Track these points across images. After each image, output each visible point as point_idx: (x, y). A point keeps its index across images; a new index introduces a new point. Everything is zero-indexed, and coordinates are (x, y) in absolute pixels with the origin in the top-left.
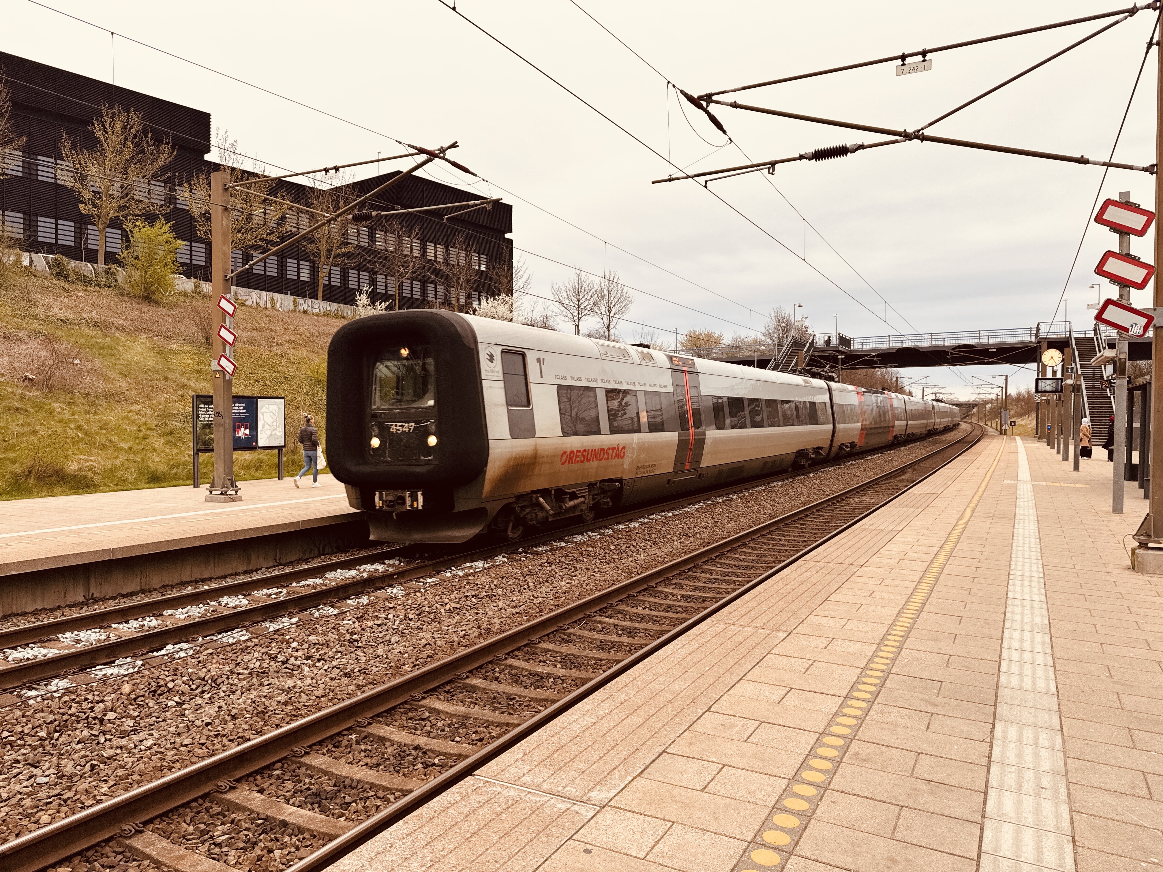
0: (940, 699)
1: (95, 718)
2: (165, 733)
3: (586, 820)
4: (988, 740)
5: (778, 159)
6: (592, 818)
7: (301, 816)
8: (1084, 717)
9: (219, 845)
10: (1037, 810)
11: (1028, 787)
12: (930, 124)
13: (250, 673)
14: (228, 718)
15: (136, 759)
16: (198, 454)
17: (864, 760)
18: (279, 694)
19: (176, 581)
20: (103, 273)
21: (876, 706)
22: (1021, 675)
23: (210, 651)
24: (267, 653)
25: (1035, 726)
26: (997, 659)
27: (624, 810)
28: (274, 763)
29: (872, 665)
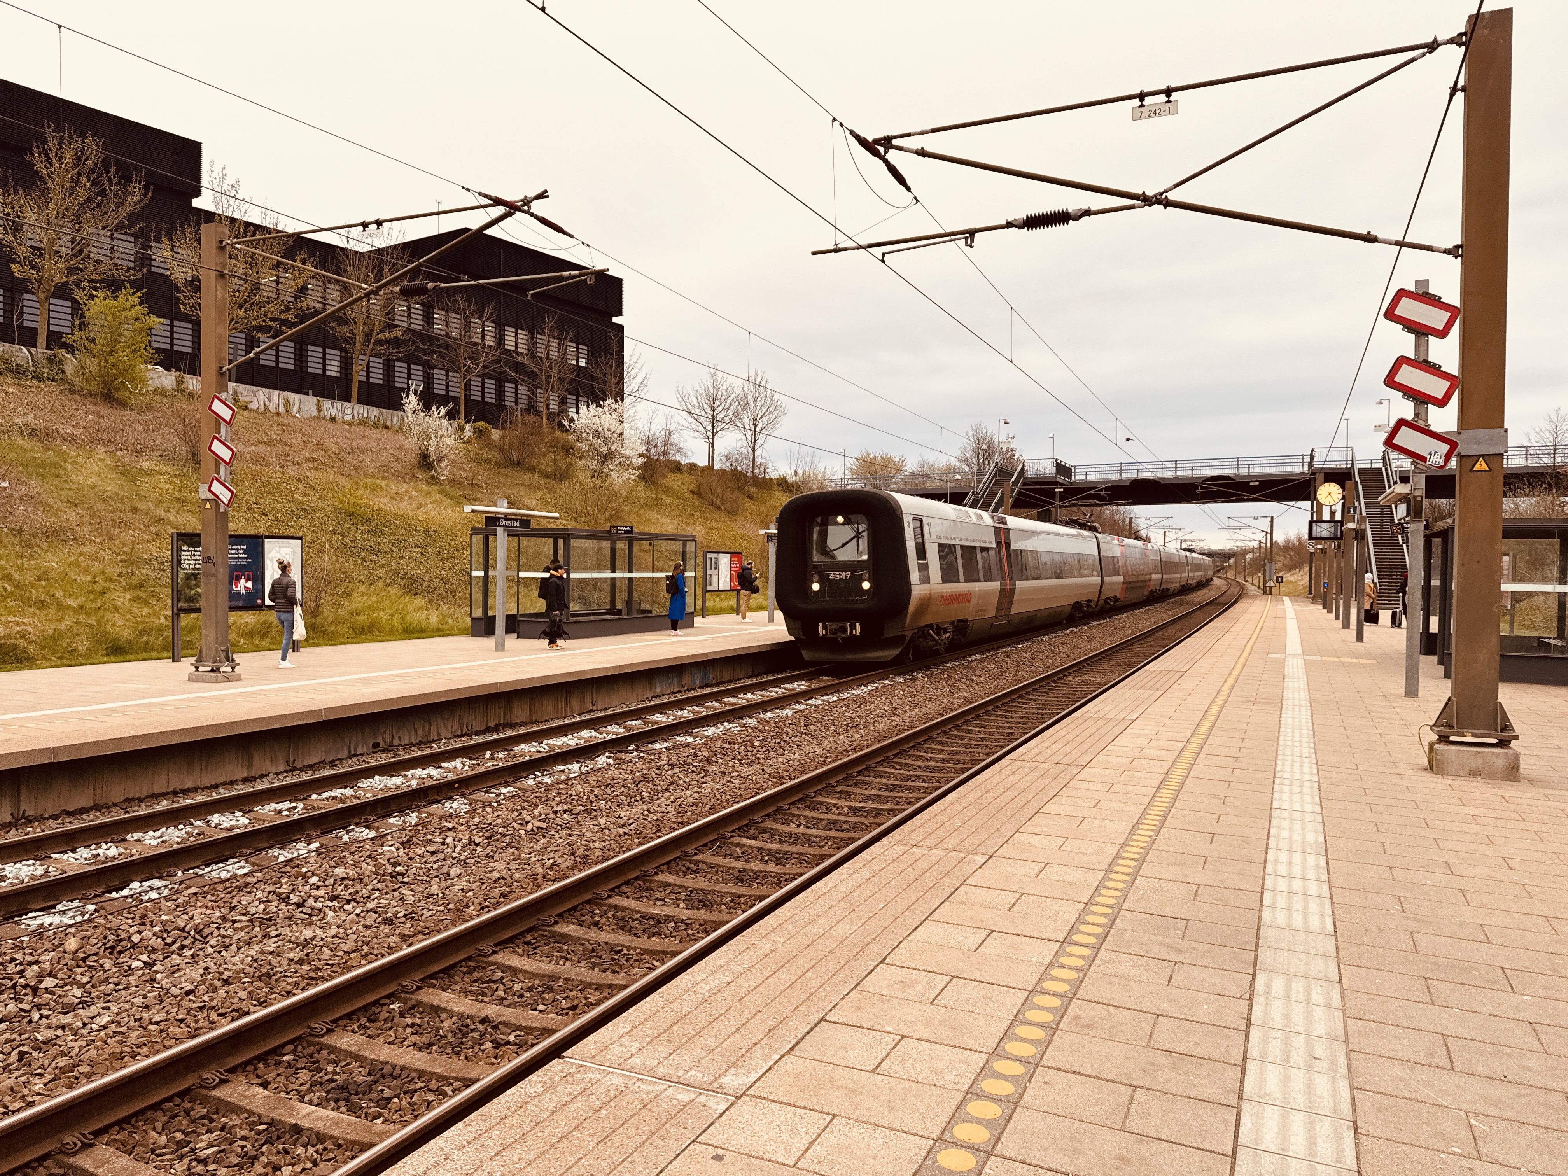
0: (1186, 944)
1: (25, 987)
2: (127, 1006)
3: (716, 1116)
4: (1247, 996)
5: (978, 226)
6: (724, 1112)
7: (321, 1118)
8: (1369, 965)
9: (204, 1161)
10: (1309, 1089)
11: (1298, 1057)
12: (1177, 186)
13: (251, 921)
14: (218, 984)
15: (84, 1044)
16: (179, 615)
17: (1087, 1026)
18: (292, 949)
19: (144, 793)
20: (45, 361)
21: (1102, 954)
22: (1289, 909)
23: (193, 890)
24: (274, 892)
25: (1307, 976)
26: (1259, 889)
27: (768, 1100)
28: (283, 1045)
29: (1098, 899)
